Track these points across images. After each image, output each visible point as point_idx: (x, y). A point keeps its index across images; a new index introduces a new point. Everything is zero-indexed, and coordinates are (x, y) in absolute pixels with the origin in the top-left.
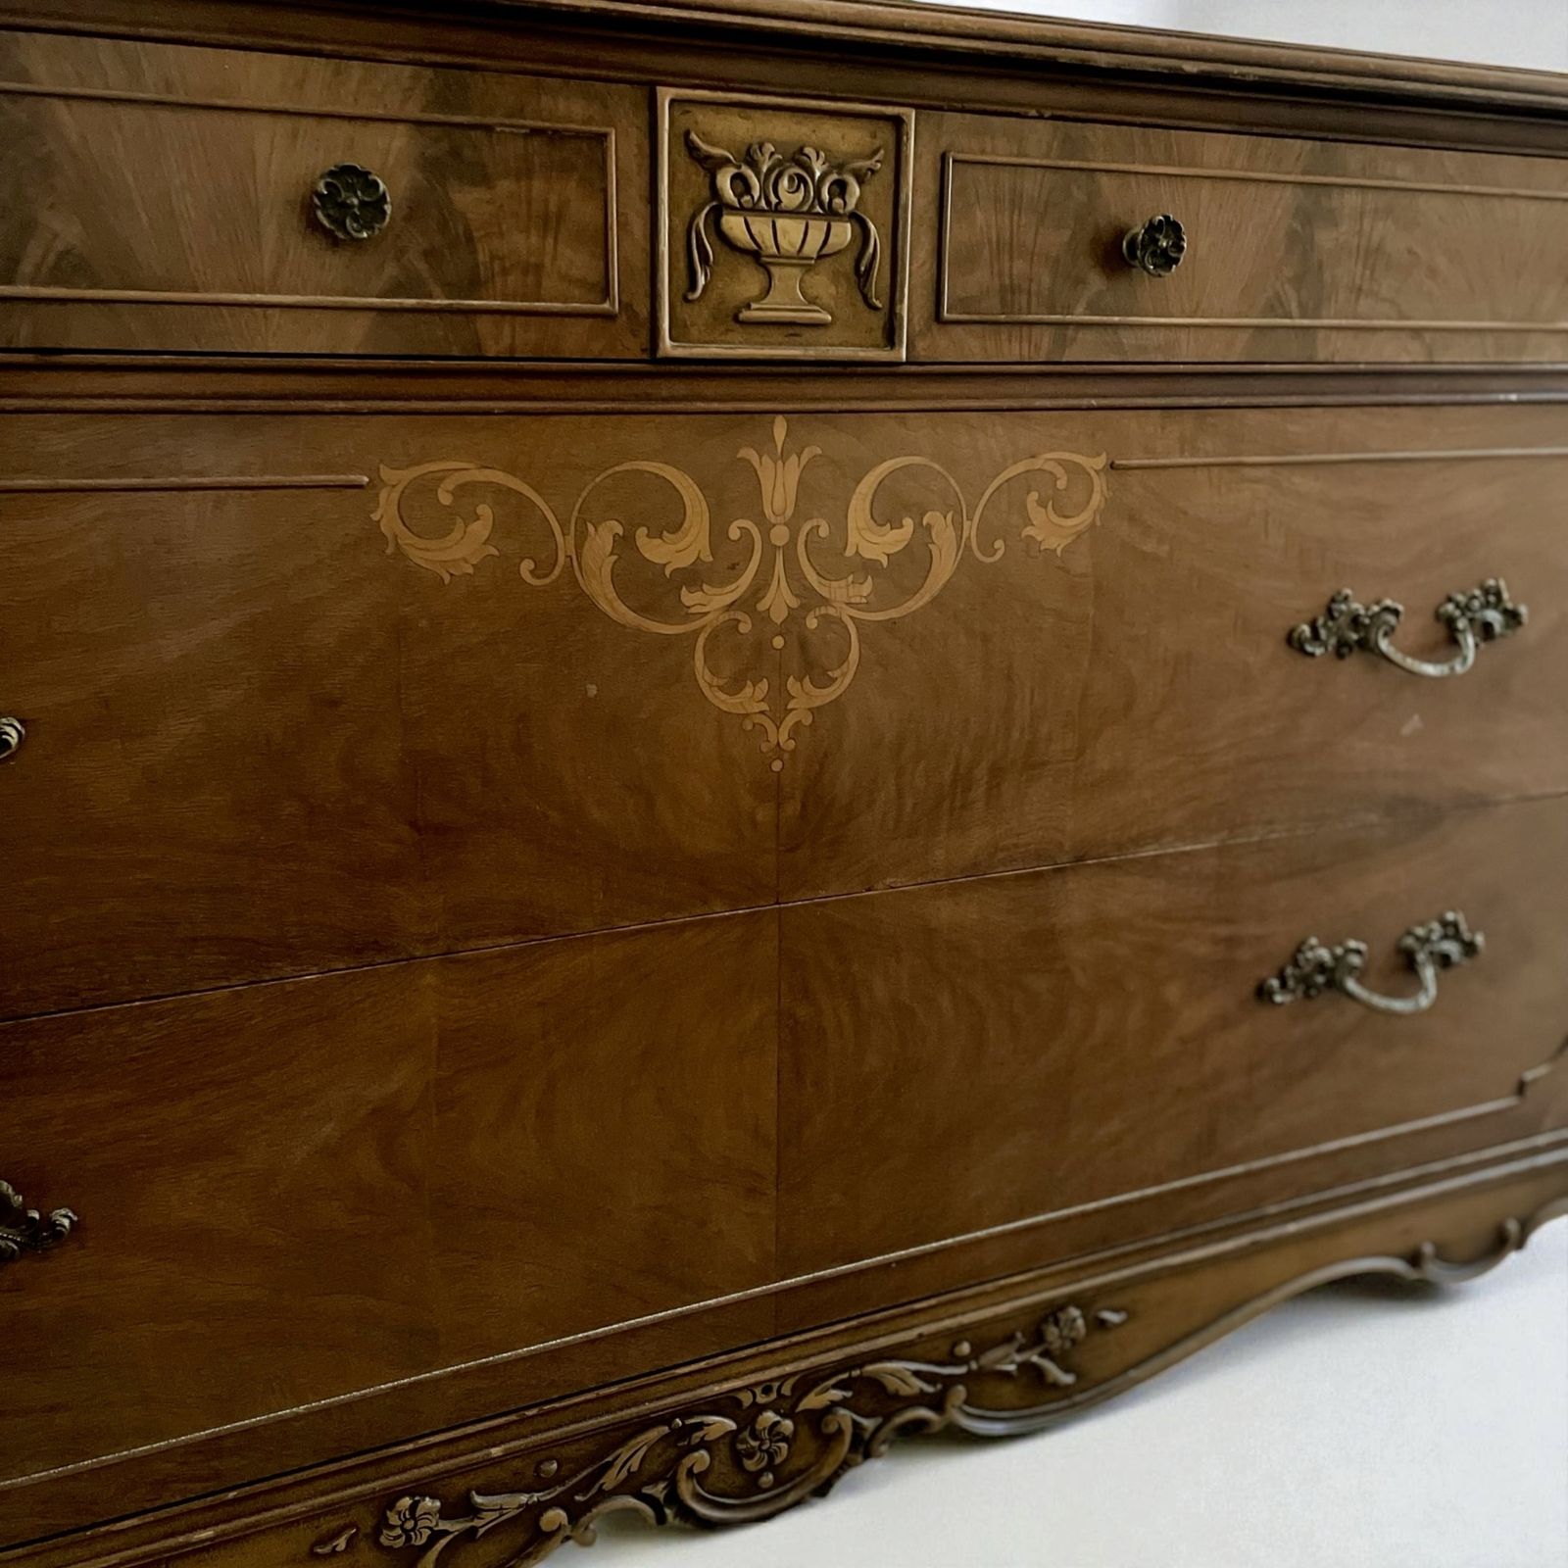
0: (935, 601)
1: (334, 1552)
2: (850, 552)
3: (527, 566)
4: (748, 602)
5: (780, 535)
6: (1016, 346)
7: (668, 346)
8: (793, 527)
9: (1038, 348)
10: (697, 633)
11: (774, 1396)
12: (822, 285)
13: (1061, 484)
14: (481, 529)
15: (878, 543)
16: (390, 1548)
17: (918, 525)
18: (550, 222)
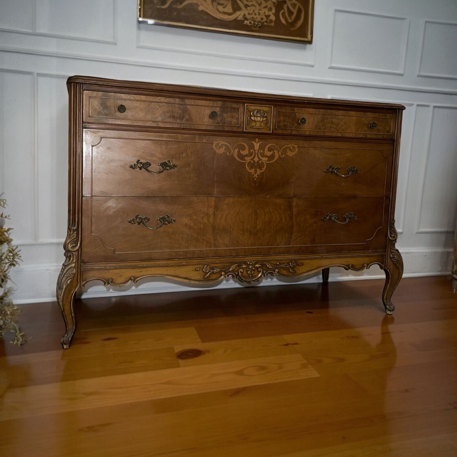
0: (275, 161)
1: (198, 270)
2: (265, 154)
3: (228, 153)
4: (252, 159)
6: (286, 132)
7: (244, 131)
8: (258, 151)
9: (288, 132)
10: (246, 162)
11: (252, 263)
12: (262, 124)
13: (292, 148)
14: (224, 149)
15: (269, 154)
16: (204, 271)
17: (273, 152)
18: (232, 117)
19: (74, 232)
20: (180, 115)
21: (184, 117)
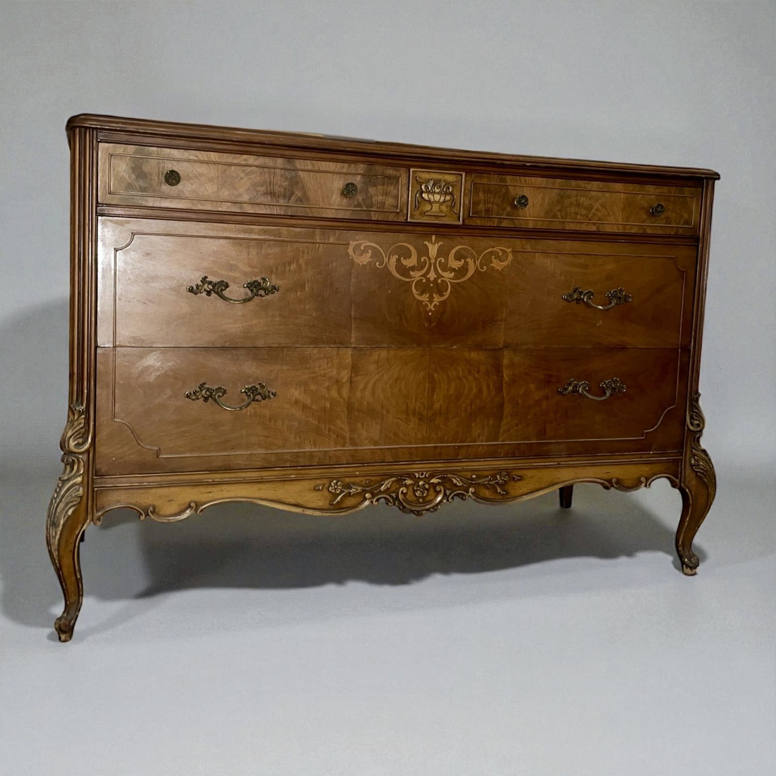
0: (469, 279)
1: (319, 489)
2: (449, 266)
3: (377, 263)
4: (425, 275)
5: (433, 261)
6: (489, 223)
7: (409, 220)
8: (436, 259)
9: (494, 223)
10: (413, 281)
11: (424, 476)
12: (444, 208)
13: (500, 254)
14: (369, 255)
15: (457, 265)
16: (331, 492)
17: (465, 261)
18: (386, 194)
19: (81, 416)
20: (285, 189)
21: (292, 193)
